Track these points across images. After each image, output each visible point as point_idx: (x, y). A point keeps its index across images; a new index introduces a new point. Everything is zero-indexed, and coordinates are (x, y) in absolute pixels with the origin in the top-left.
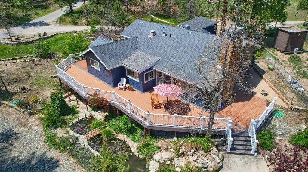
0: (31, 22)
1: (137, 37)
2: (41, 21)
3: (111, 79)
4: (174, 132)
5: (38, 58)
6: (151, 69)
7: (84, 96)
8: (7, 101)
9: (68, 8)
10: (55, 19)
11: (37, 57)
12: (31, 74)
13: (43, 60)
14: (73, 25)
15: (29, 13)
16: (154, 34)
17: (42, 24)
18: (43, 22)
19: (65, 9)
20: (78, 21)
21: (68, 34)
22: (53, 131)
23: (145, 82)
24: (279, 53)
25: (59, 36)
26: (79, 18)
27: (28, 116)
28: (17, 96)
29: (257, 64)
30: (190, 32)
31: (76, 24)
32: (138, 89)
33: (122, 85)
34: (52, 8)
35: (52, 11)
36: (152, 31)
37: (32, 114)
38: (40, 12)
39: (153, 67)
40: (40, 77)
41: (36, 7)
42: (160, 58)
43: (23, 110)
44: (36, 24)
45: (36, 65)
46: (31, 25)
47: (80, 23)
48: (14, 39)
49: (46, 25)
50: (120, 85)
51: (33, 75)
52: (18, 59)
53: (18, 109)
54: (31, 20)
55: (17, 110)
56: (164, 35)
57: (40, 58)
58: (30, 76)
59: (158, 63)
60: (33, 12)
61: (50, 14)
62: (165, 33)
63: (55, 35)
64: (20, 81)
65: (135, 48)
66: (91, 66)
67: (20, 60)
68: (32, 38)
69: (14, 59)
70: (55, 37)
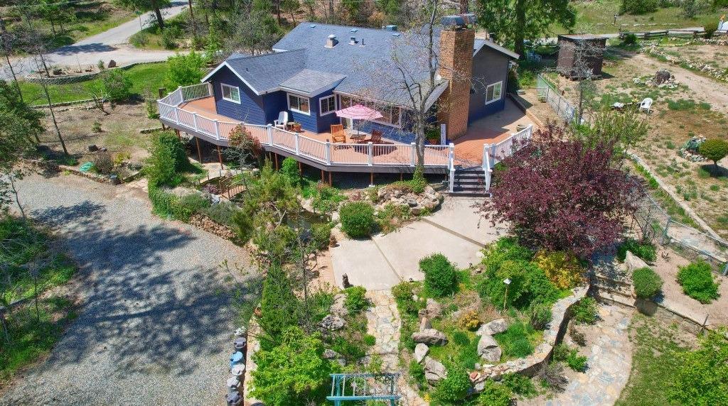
0: (73, 45)
1: (304, 49)
2: (97, 43)
3: (262, 114)
4: (369, 174)
5: (109, 103)
6: (330, 92)
7: (218, 139)
8: (68, 165)
9: (153, 16)
10: (127, 39)
11: (106, 101)
12: (103, 128)
13: (119, 107)
14: (166, 49)
15: (66, 29)
16: (335, 42)
17: (99, 48)
18: (102, 44)
19: (145, 19)
20: (177, 42)
21: (159, 64)
22: (168, 191)
23: (321, 115)
24: (563, 80)
25: (143, 68)
26: (177, 35)
27: (112, 186)
28: (84, 159)
29: (522, 96)
30: (397, 34)
31: (171, 47)
32: (310, 128)
33: (282, 124)
34: (113, 18)
35: (115, 25)
36: (332, 36)
37: (120, 183)
38: (90, 26)
39: (333, 89)
40: (120, 133)
41: (79, 16)
42: (346, 76)
43: (102, 177)
44: (86, 48)
45: (108, 114)
46: (76, 50)
47: (182, 45)
48: (51, 73)
49: (108, 51)
50: (277, 123)
51: (105, 130)
52: (70, 104)
53: (94, 175)
54: (73, 42)
55: (90, 178)
56: (352, 43)
57: (112, 102)
58: (100, 131)
59: (343, 83)
60: (74, 26)
61: (112, 31)
62: (354, 39)
63: (133, 66)
64: (84, 137)
65: (302, 66)
66: (224, 98)
67: (74, 106)
68: (87, 71)
69: (61, 105)
70: (133, 69)
